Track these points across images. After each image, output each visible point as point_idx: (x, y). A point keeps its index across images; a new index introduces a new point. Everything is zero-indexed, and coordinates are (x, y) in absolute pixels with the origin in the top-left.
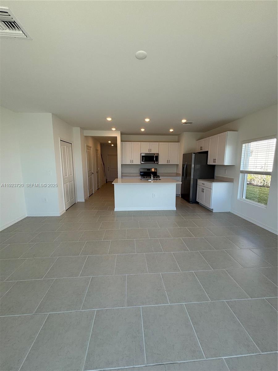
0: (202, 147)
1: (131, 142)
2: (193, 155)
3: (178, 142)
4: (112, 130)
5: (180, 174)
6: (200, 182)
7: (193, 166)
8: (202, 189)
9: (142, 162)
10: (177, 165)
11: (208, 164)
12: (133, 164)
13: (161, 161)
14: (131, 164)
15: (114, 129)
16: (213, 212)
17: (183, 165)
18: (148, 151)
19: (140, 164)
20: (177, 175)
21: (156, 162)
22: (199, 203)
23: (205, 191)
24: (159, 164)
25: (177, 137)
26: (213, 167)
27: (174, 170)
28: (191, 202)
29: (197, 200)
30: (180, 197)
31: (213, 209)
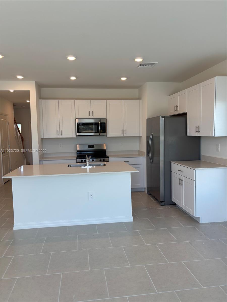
0: (177, 106)
1: (57, 100)
2: (162, 121)
3: (139, 98)
4: (18, 79)
5: (144, 152)
6: (176, 167)
7: (162, 138)
8: (179, 180)
9: (78, 134)
10: (140, 137)
11: (188, 134)
12: (61, 137)
13: (112, 131)
14: (58, 137)
15: (20, 77)
16: (200, 223)
17: (148, 137)
18: (88, 114)
19: (75, 136)
20: (140, 154)
21: (102, 134)
22: (177, 205)
23: (183, 183)
24: (108, 136)
25: (137, 90)
26: (198, 139)
27: (135, 146)
28: (163, 203)
29: (173, 200)
30: (146, 192)
31: (199, 217)
